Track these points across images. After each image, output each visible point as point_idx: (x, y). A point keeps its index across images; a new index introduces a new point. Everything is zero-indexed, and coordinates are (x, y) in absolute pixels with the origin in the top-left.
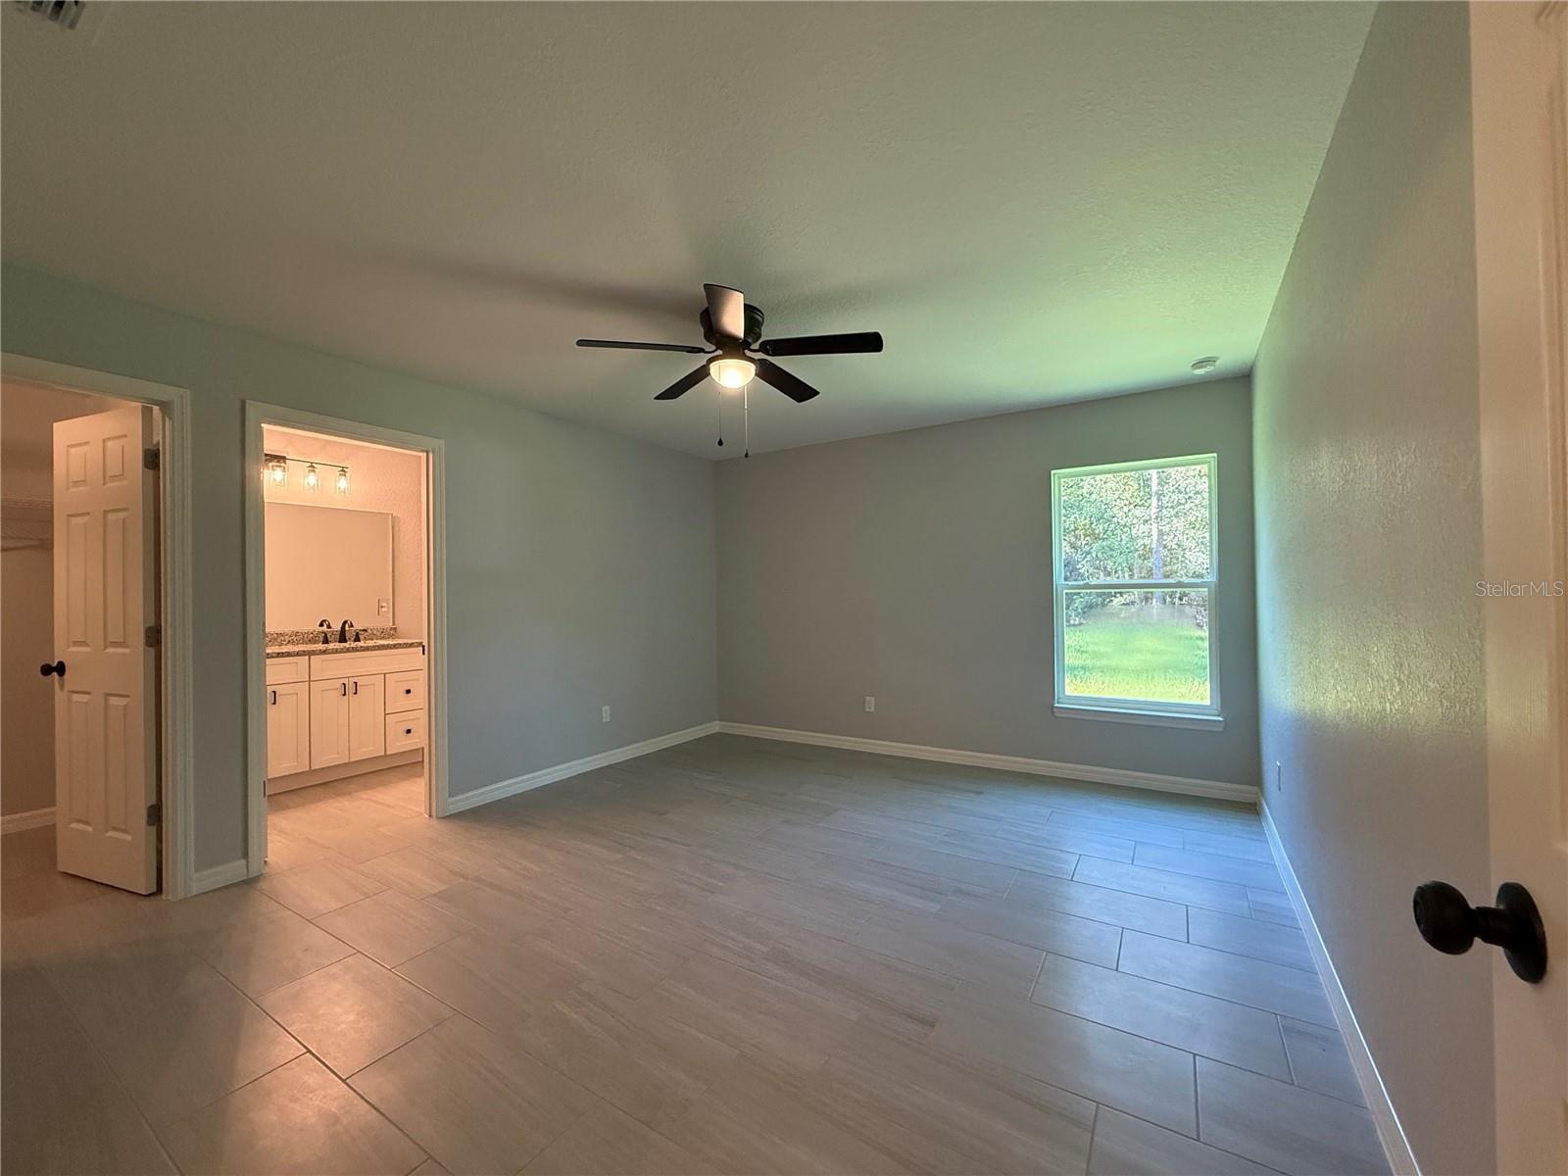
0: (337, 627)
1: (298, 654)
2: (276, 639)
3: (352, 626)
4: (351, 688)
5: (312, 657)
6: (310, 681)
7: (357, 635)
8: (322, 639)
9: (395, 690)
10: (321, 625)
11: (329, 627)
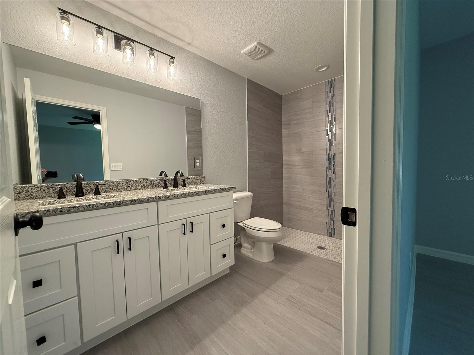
0: (171, 176)
1: (148, 200)
2: (133, 185)
3: (183, 175)
4: (188, 228)
5: (159, 202)
6: (158, 224)
7: (184, 181)
8: (163, 185)
9: (216, 225)
10: (161, 175)
11: (166, 176)
